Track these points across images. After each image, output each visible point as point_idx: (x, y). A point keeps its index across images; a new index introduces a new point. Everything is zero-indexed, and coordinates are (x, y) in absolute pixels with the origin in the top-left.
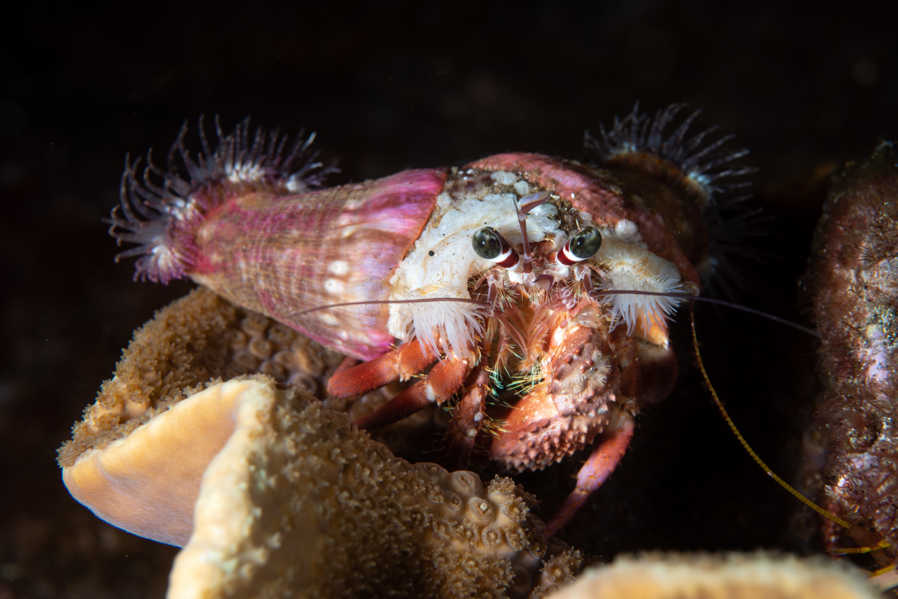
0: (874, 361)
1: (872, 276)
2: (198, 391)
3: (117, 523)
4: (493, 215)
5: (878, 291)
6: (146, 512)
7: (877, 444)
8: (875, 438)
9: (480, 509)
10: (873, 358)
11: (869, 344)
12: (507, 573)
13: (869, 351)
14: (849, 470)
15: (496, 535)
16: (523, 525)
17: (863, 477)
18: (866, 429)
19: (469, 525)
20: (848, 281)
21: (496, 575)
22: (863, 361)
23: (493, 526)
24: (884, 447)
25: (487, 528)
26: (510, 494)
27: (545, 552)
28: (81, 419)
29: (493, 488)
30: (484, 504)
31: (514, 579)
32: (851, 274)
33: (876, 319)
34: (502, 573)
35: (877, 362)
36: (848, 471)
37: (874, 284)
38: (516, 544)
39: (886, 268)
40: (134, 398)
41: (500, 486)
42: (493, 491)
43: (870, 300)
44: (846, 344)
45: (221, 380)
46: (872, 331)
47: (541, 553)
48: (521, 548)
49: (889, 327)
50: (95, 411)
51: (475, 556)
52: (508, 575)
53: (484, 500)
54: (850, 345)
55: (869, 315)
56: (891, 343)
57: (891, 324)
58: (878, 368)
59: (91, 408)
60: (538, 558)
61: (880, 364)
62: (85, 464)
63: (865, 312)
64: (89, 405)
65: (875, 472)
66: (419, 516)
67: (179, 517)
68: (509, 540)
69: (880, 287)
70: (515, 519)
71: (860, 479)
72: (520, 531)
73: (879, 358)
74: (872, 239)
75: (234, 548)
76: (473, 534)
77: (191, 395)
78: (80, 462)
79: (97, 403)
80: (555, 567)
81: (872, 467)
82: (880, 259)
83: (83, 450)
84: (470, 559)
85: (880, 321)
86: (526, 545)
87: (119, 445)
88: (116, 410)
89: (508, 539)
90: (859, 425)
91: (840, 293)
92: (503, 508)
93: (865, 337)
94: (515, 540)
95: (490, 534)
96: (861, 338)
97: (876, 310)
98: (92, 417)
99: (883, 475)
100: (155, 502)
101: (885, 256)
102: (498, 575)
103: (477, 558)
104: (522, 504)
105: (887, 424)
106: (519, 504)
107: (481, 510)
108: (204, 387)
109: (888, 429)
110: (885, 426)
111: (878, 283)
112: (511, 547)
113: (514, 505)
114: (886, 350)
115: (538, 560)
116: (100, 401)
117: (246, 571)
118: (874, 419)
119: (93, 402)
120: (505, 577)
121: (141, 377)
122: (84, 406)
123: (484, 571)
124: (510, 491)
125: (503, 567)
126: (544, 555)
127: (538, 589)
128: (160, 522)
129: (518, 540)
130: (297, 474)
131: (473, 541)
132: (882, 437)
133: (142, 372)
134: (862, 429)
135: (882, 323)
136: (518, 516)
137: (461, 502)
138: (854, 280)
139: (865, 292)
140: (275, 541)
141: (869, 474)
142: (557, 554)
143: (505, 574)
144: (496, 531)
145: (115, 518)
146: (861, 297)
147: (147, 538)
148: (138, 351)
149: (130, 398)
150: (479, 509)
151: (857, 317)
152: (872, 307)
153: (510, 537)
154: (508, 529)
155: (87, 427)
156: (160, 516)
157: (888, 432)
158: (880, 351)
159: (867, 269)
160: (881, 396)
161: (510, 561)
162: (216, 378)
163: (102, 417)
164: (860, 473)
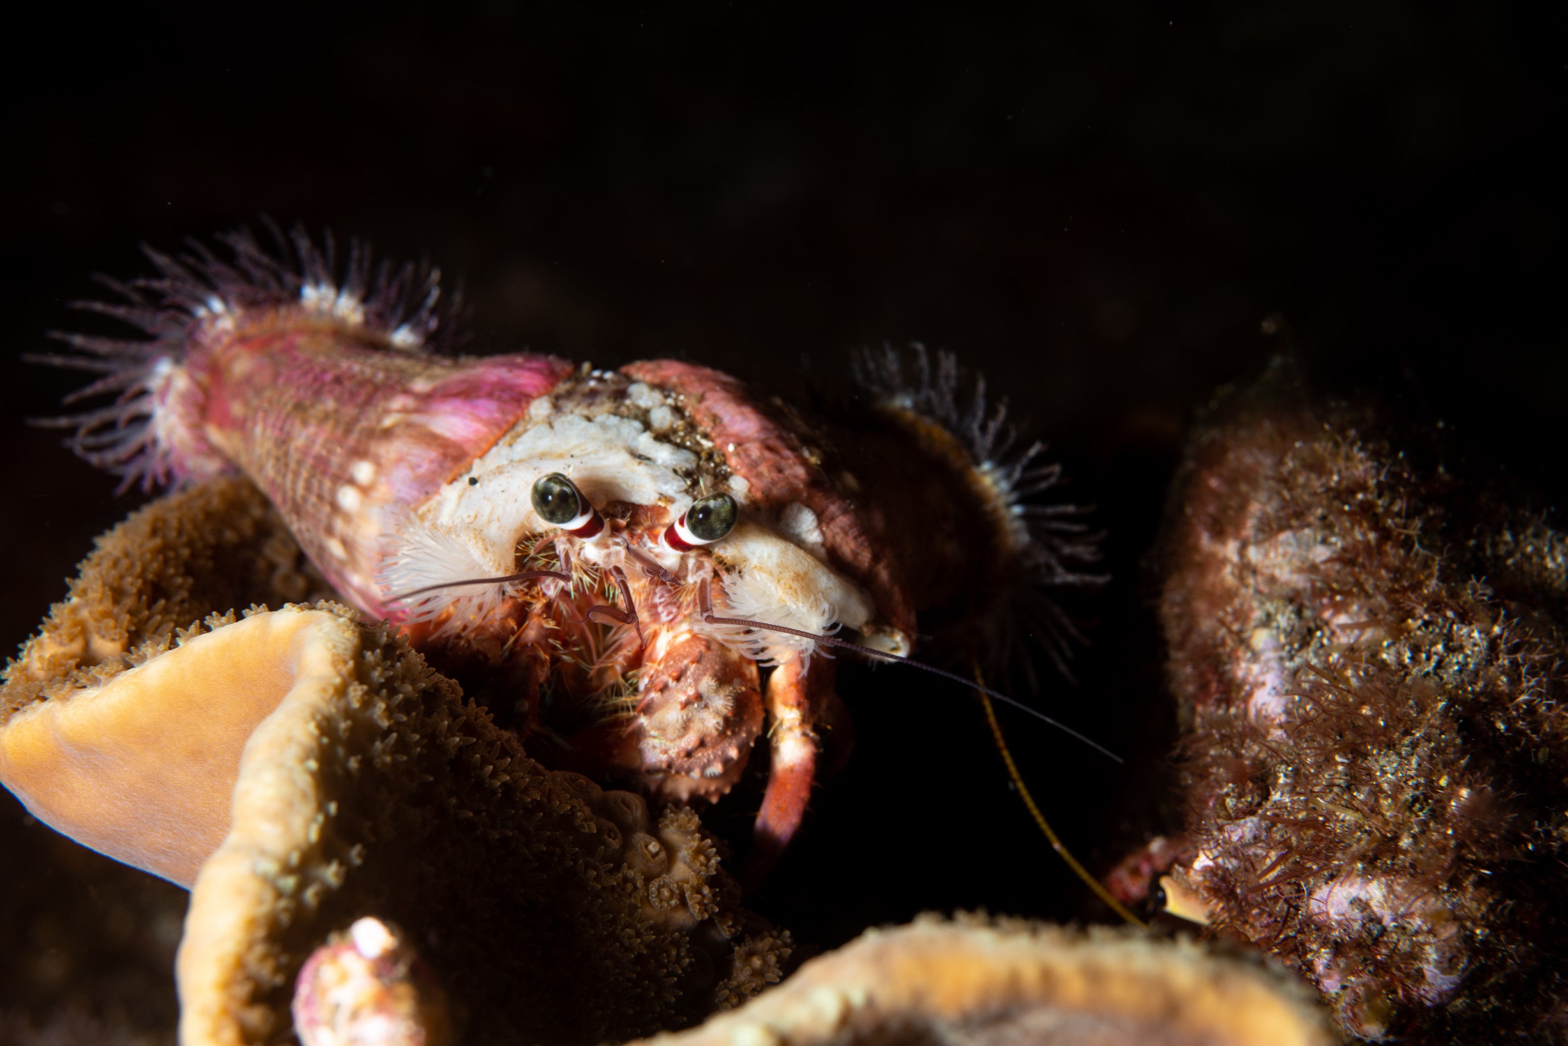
0: (1263, 684)
1: (1266, 555)
2: (229, 622)
3: (62, 825)
4: (591, 447)
5: (1272, 580)
6: (115, 810)
7: (1268, 805)
8: (1266, 796)
9: (647, 850)
10: (1261, 679)
11: (1255, 657)
12: (683, 954)
13: (1256, 668)
14: (1220, 841)
15: (672, 892)
16: (712, 882)
17: (1241, 855)
18: (1250, 785)
19: (631, 873)
20: (1224, 561)
21: (665, 955)
22: (1244, 681)
23: (666, 878)
24: (1277, 811)
25: (657, 880)
26: (693, 833)
27: (740, 929)
28: (16, 657)
29: (667, 822)
30: (653, 843)
31: (690, 964)
32: (1230, 549)
33: (1267, 621)
34: (674, 953)
35: (1269, 686)
36: (1219, 844)
37: (1268, 567)
38: (700, 910)
39: (1289, 544)
40: (103, 632)
41: (677, 820)
42: (667, 826)
43: (1258, 591)
44: (1219, 656)
45: (266, 609)
46: (1261, 638)
47: (733, 930)
48: (706, 916)
49: (1288, 634)
50: (41, 645)
51: (636, 923)
52: (684, 958)
53: (653, 838)
54: (1225, 658)
55: (1258, 614)
56: (1291, 658)
57: (1293, 629)
58: (1269, 694)
59: (35, 641)
60: (728, 937)
61: (1274, 688)
62: (28, 723)
63: (1251, 609)
64: (31, 635)
65: (1262, 847)
66: (558, 850)
67: (169, 821)
68: (690, 903)
69: (1277, 573)
70: (699, 872)
71: (1236, 857)
72: (706, 890)
73: (1271, 679)
74: (1270, 499)
75: (295, 858)
76: (635, 888)
77: (216, 627)
78: (18, 720)
79: (45, 635)
80: (751, 954)
81: (1256, 838)
82: (1281, 529)
83: (25, 701)
84: (629, 926)
85: (1274, 624)
86: (713, 912)
87: (93, 696)
88: (76, 647)
89: (688, 900)
90: (1240, 778)
91: (1211, 578)
92: (684, 853)
93: (1249, 647)
94: (700, 903)
95: (662, 890)
96: (1242, 648)
97: (1270, 607)
98: (35, 654)
99: (1273, 855)
100: (135, 794)
101: (1290, 527)
102: (669, 955)
103: (639, 926)
104: (710, 850)
105: (1286, 776)
106: (705, 850)
107: (650, 852)
108: (239, 617)
109: (1286, 784)
110: (1282, 780)
111: (1274, 566)
112: (691, 913)
113: (699, 851)
114: (1283, 668)
115: (728, 939)
116: (49, 631)
117: (310, 895)
118: (1263, 768)
119: (38, 633)
120: (679, 959)
121: (116, 601)
122: (24, 639)
123: (647, 946)
124: (693, 828)
125: (676, 944)
126: (739, 933)
127: (725, 984)
128: (134, 828)
129: (704, 907)
130: (388, 759)
131: (635, 898)
132: (1276, 796)
133: (117, 594)
134: (1245, 784)
135: (1278, 628)
136: (703, 868)
137: (620, 836)
138: (1235, 558)
139: (1251, 581)
140: (355, 854)
141: (1251, 851)
142: (756, 934)
143: (678, 954)
144: (671, 886)
145: (62, 816)
146: (1247, 586)
147: (105, 854)
148: (110, 563)
149: (98, 632)
150: (645, 851)
151: (1241, 616)
152: (1262, 603)
153: (692, 898)
154: (688, 886)
155: (25, 669)
156: (137, 818)
157: (1287, 789)
158: (1273, 669)
159: (1258, 543)
160: (1277, 734)
161: (687, 935)
162: (259, 605)
163: (52, 656)
164: (1236, 849)
